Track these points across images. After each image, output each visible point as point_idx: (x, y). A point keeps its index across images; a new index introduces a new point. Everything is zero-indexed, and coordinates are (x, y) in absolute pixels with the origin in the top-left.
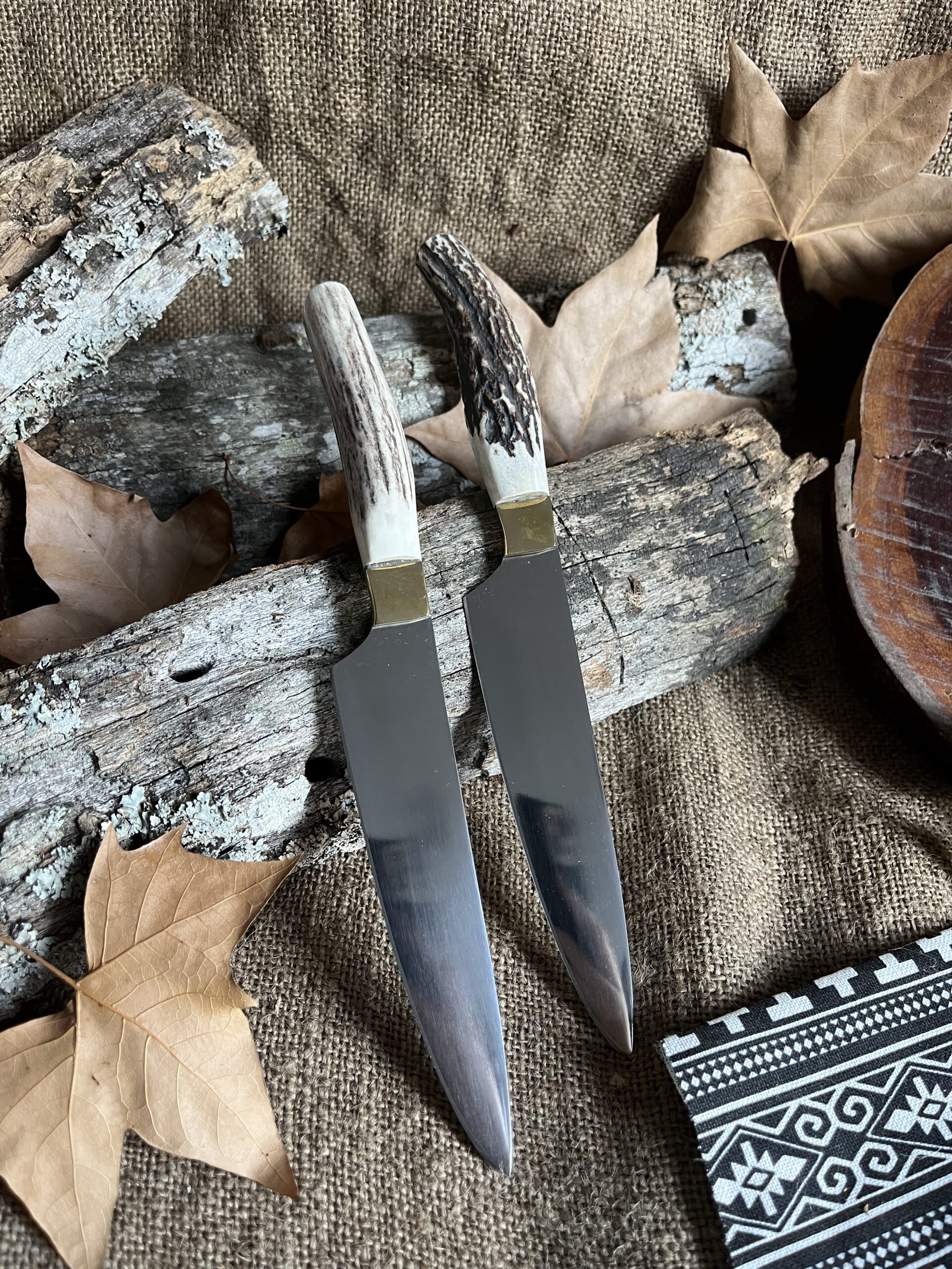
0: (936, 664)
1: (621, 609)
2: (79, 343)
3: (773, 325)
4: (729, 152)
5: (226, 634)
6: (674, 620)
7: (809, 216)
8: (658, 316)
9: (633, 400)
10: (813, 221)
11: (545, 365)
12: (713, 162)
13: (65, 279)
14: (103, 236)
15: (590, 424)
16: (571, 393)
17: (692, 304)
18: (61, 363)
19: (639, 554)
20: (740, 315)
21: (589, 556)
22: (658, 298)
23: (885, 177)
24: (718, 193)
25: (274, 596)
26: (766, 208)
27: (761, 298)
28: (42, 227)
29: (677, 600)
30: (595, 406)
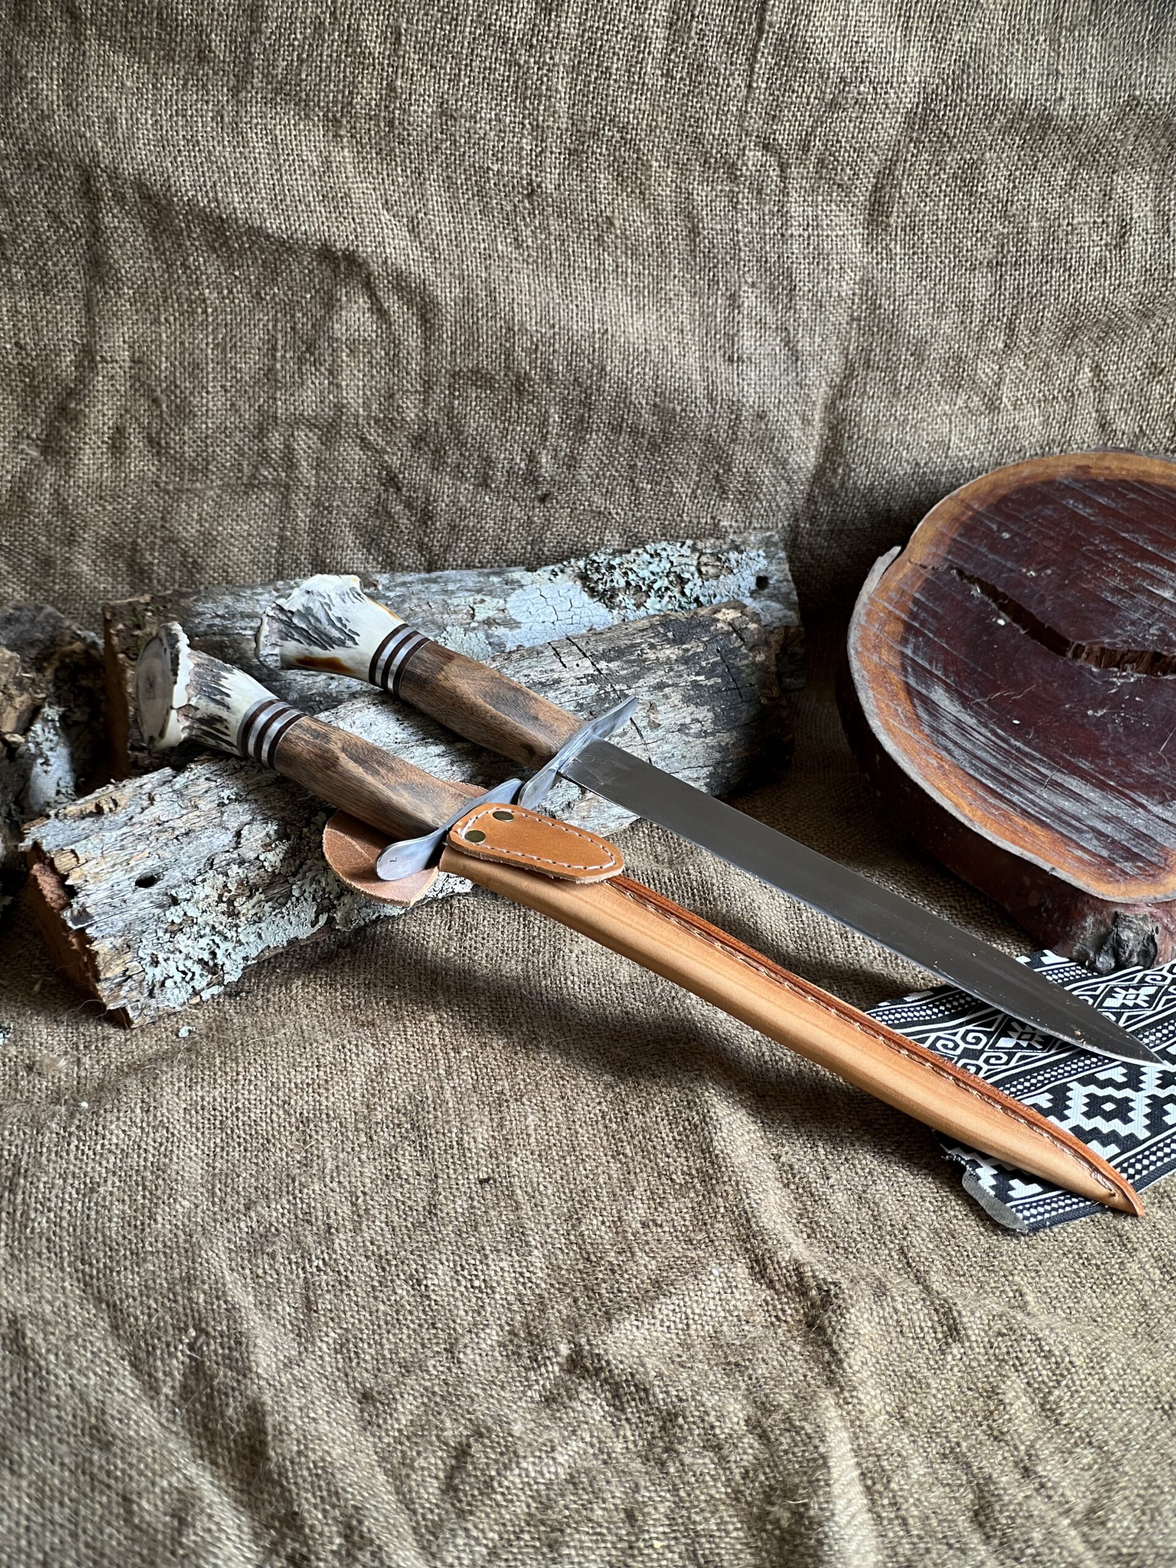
0: (886, 688)
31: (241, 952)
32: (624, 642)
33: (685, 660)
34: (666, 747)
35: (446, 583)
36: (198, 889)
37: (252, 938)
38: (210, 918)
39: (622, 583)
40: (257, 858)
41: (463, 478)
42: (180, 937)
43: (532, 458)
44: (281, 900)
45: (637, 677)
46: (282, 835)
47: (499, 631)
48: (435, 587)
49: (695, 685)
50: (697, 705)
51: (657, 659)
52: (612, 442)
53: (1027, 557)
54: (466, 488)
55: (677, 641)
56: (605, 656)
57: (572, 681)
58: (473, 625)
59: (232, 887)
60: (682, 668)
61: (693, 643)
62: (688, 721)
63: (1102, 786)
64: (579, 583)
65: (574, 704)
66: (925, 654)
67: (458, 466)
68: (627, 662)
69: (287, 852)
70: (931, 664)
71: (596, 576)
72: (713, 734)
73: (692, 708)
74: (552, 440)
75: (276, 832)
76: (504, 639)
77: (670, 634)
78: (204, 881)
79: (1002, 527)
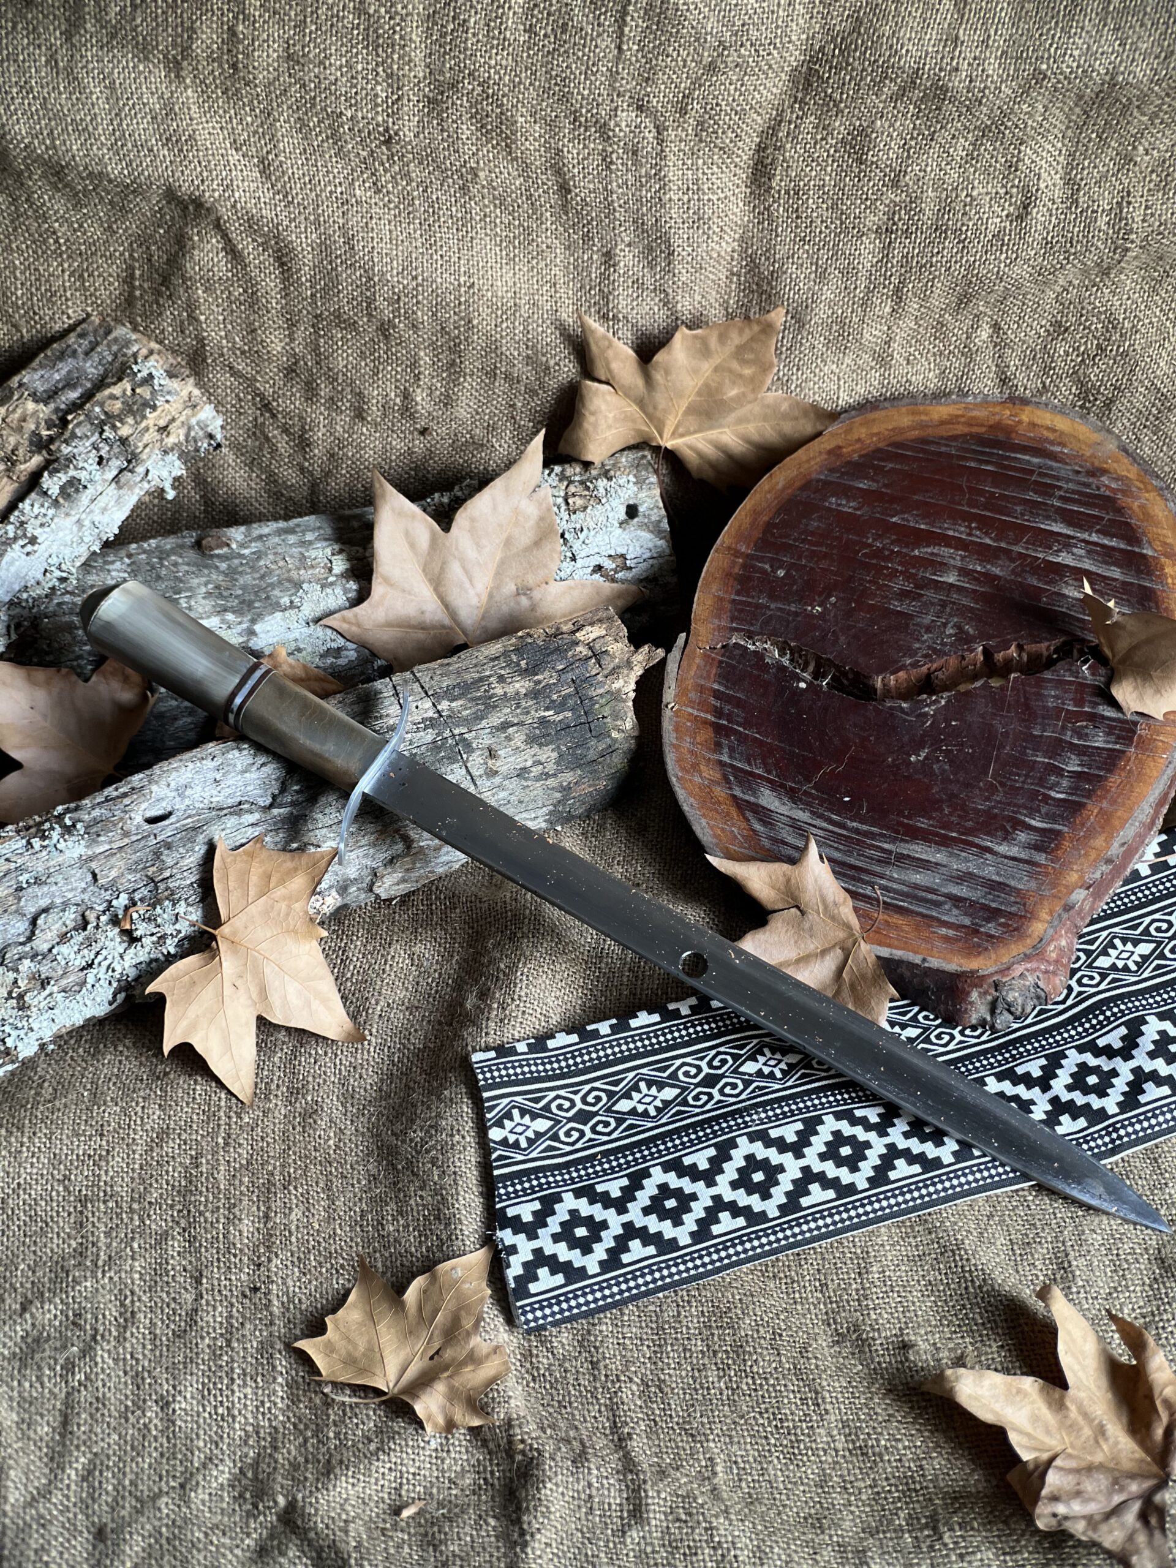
0: (716, 811)
1: (481, 772)
2: (54, 561)
3: (653, 518)
4: (596, 384)
5: (181, 791)
6: (526, 779)
7: (677, 427)
8: (542, 519)
9: (523, 590)
10: (681, 430)
11: (444, 563)
12: (585, 391)
13: (43, 511)
14: (72, 473)
15: (486, 611)
16: (467, 585)
17: (579, 502)
18: (40, 577)
19: (498, 729)
20: (622, 510)
21: (456, 732)
22: (541, 504)
23: (732, 399)
24: (593, 414)
25: (215, 763)
26: (640, 421)
27: (642, 495)
28: (22, 467)
29: (529, 763)
30: (491, 596)
53: (809, 591)
63: (944, 842)
66: (741, 754)
70: (750, 764)
79: (776, 564)
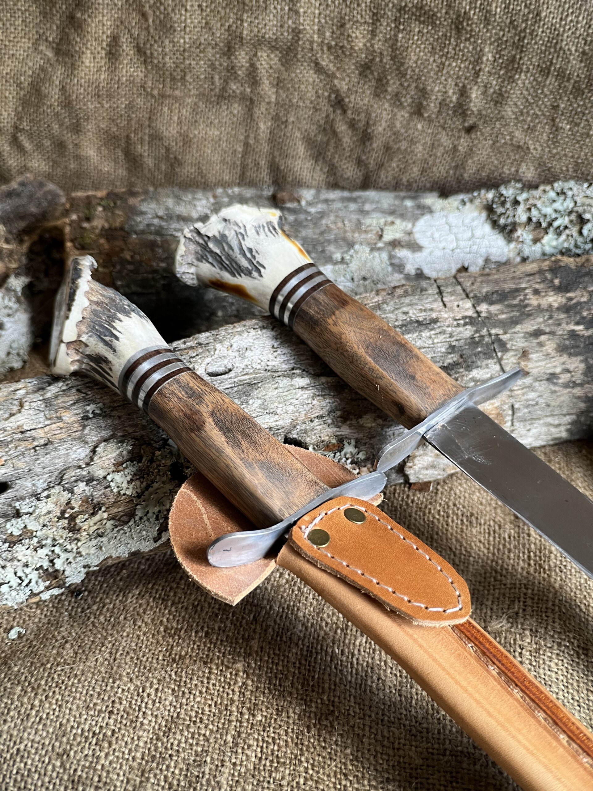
31: (81, 561)
32: (510, 286)
33: (567, 309)
34: (532, 395)
35: (364, 203)
36: (41, 504)
37: (93, 551)
38: (50, 532)
39: (524, 218)
40: (105, 477)
41: (401, 106)
42: (18, 548)
43: (463, 93)
44: (125, 518)
45: (515, 322)
46: (134, 457)
47: (402, 253)
48: (353, 206)
49: (573, 335)
50: (570, 355)
51: (539, 305)
52: (539, 83)
54: (403, 115)
55: (562, 289)
56: (488, 299)
57: (449, 321)
58: (380, 245)
59: (76, 504)
60: (562, 316)
61: (578, 293)
62: (558, 370)
64: (484, 214)
65: (446, 345)
67: (397, 95)
68: (509, 306)
69: (135, 475)
71: (500, 210)
72: (581, 385)
73: (565, 358)
74: (483, 77)
75: (129, 452)
76: (405, 260)
77: (557, 282)
78: (48, 497)
